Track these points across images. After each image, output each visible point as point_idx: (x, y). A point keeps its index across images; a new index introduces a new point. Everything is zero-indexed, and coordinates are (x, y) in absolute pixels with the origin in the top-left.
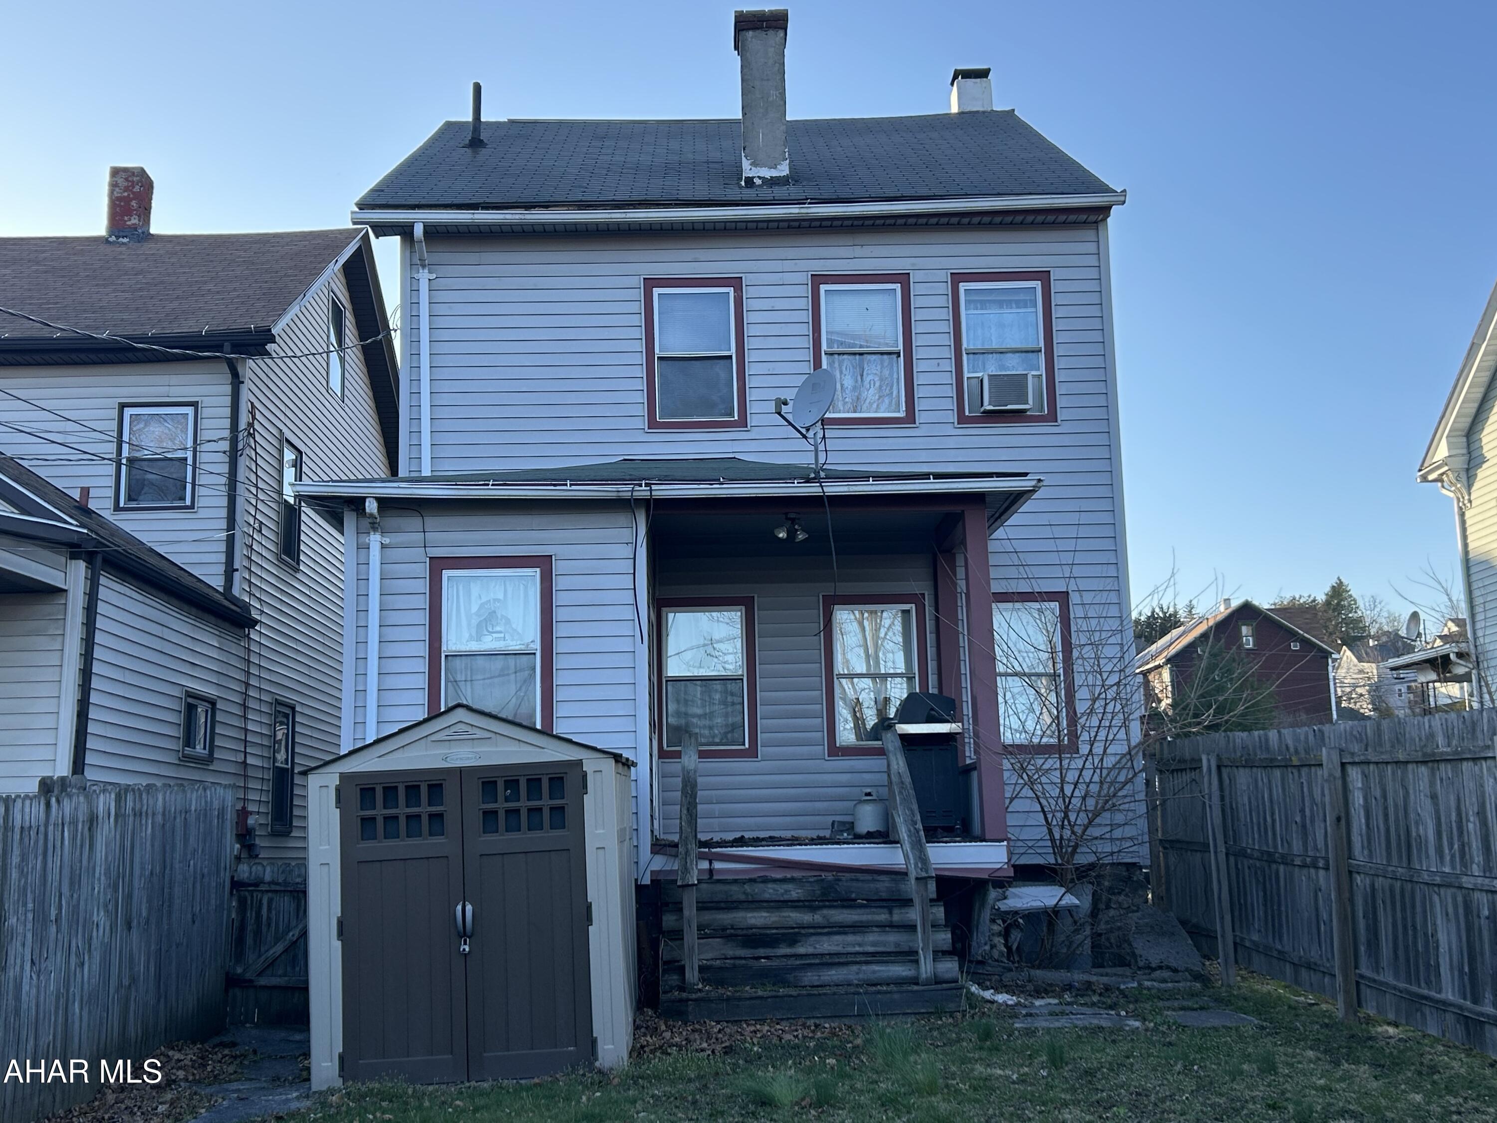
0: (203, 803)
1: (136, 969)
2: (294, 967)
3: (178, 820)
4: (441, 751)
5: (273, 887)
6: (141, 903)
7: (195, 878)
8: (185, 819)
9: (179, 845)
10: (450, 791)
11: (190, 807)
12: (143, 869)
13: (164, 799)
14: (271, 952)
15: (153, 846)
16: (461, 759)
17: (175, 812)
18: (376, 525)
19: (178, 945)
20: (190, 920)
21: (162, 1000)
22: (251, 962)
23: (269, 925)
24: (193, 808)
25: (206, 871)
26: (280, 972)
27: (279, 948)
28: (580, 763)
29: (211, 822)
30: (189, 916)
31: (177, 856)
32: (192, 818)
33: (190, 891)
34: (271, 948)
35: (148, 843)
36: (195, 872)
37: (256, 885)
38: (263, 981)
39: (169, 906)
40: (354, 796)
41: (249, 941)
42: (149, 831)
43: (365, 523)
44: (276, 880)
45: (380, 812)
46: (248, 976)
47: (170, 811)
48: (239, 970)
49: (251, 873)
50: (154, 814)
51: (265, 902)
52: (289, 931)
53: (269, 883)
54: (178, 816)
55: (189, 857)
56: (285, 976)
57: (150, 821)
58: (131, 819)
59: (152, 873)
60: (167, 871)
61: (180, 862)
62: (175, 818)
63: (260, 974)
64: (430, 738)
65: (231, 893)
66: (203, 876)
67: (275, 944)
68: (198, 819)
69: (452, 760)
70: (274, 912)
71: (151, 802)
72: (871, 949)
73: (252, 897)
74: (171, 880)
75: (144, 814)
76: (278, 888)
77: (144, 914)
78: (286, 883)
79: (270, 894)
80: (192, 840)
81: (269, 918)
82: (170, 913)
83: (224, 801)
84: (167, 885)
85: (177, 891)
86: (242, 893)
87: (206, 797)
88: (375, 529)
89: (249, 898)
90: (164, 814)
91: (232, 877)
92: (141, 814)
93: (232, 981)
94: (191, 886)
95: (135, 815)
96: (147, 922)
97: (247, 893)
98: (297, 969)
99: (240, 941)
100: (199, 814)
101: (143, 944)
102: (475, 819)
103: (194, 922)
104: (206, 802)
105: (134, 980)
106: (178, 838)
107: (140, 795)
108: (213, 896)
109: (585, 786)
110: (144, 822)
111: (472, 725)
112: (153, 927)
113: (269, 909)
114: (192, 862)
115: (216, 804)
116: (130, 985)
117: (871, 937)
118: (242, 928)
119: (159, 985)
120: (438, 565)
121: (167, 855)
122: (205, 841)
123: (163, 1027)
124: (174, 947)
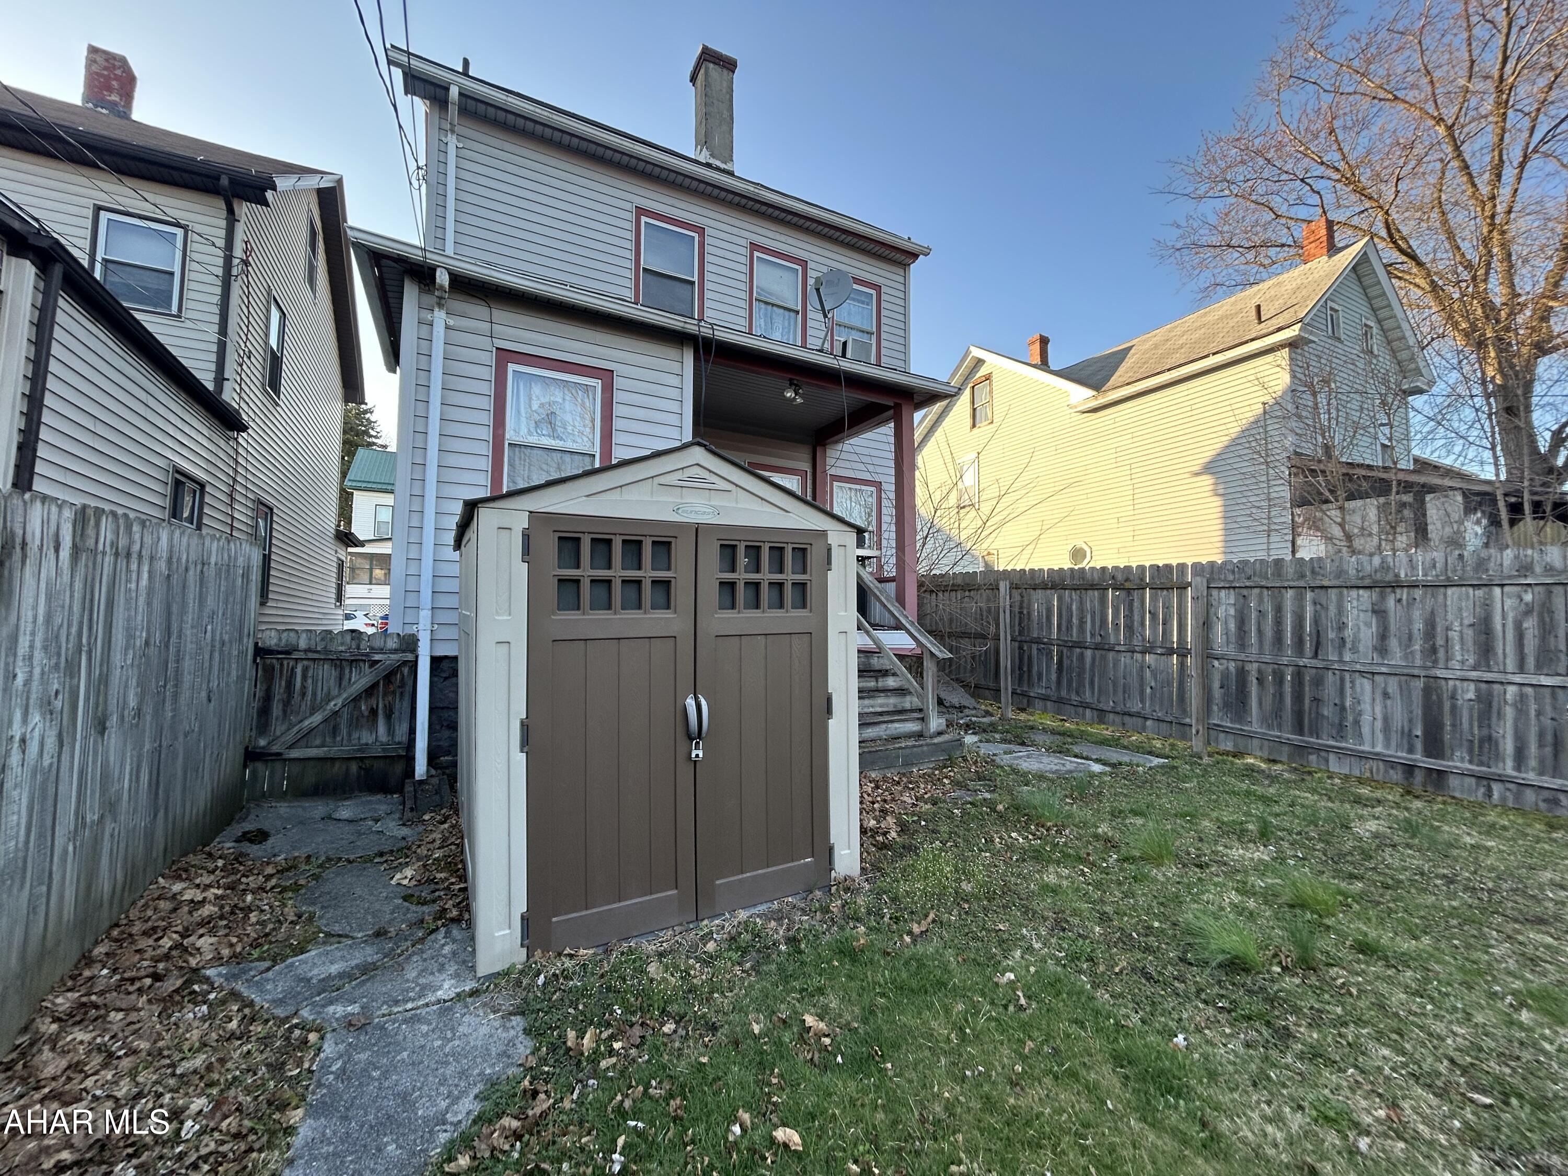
0: (226, 555)
1: (116, 786)
2: (334, 737)
3: (191, 572)
4: (671, 498)
5: (310, 655)
6: (126, 686)
7: (213, 646)
8: (202, 571)
9: (192, 605)
10: (682, 552)
11: (209, 557)
12: (130, 636)
13: (171, 539)
14: (306, 723)
15: (149, 604)
16: (696, 512)
17: (187, 561)
18: (443, 302)
19: (186, 735)
20: (205, 700)
21: (161, 814)
22: (278, 733)
23: (303, 694)
24: (213, 560)
25: (226, 637)
26: (318, 742)
27: (317, 718)
28: (823, 534)
29: (234, 581)
30: (204, 694)
31: (189, 618)
32: (211, 572)
33: (207, 664)
34: (306, 718)
35: (142, 600)
36: (213, 640)
37: (288, 653)
38: (295, 754)
39: (176, 686)
40: (549, 547)
41: (276, 710)
42: (144, 581)
43: (429, 299)
44: (313, 647)
45: (586, 572)
46: (275, 749)
47: (179, 559)
48: (262, 742)
49: (280, 639)
50: (152, 558)
51: (299, 670)
52: (329, 701)
53: (306, 651)
54: (192, 567)
55: (206, 620)
56: (323, 746)
57: (146, 568)
58: (108, 559)
59: (147, 643)
60: (174, 639)
61: (192, 627)
62: (187, 569)
63: (290, 747)
64: (656, 480)
65: (254, 660)
66: (223, 643)
67: (312, 714)
68: (218, 574)
69: (686, 512)
70: (310, 681)
71: (148, 540)
72: (879, 709)
73: (282, 665)
74: (179, 651)
75: (135, 556)
76: (316, 656)
77: (132, 703)
78: (326, 651)
79: (305, 663)
80: (210, 601)
81: (304, 687)
82: (175, 696)
83: (249, 558)
84: (172, 657)
85: (188, 664)
86: (268, 661)
87: (229, 550)
88: (440, 306)
89: (277, 666)
90: (169, 561)
91: (256, 644)
92: (128, 555)
93: (252, 756)
94: (207, 657)
95: (117, 554)
96: (139, 713)
97: (274, 661)
98: (338, 739)
99: (264, 712)
100: (220, 569)
101: (129, 748)
102: (710, 591)
103: (210, 701)
104: (230, 557)
105: (110, 807)
106: (192, 596)
107: (129, 527)
108: (234, 666)
109: (829, 562)
110: (134, 567)
111: (710, 471)
112: (148, 718)
113: (304, 678)
114: (209, 627)
115: (241, 561)
116: (102, 817)
117: (880, 701)
118: (268, 698)
119: (157, 794)
120: (505, 356)
121: (174, 618)
122: (226, 602)
123: (162, 847)
124: (181, 739)
